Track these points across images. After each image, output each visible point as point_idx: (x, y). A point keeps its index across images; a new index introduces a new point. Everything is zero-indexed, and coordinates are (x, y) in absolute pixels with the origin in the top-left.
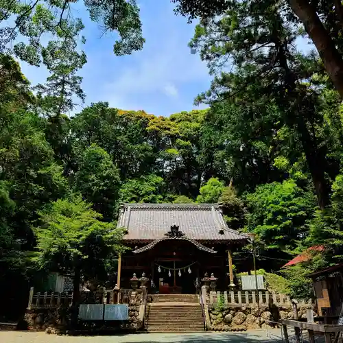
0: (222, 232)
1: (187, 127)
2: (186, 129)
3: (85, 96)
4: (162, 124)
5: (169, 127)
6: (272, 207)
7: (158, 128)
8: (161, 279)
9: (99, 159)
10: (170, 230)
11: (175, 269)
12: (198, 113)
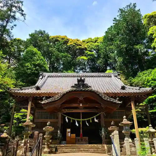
0: (123, 88)
1: (92, 45)
2: (91, 46)
3: (26, 15)
4: (77, 42)
5: (81, 44)
6: (152, 83)
7: (74, 44)
8: (69, 130)
9: (34, 54)
10: (77, 83)
11: (81, 120)
12: (98, 38)
